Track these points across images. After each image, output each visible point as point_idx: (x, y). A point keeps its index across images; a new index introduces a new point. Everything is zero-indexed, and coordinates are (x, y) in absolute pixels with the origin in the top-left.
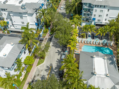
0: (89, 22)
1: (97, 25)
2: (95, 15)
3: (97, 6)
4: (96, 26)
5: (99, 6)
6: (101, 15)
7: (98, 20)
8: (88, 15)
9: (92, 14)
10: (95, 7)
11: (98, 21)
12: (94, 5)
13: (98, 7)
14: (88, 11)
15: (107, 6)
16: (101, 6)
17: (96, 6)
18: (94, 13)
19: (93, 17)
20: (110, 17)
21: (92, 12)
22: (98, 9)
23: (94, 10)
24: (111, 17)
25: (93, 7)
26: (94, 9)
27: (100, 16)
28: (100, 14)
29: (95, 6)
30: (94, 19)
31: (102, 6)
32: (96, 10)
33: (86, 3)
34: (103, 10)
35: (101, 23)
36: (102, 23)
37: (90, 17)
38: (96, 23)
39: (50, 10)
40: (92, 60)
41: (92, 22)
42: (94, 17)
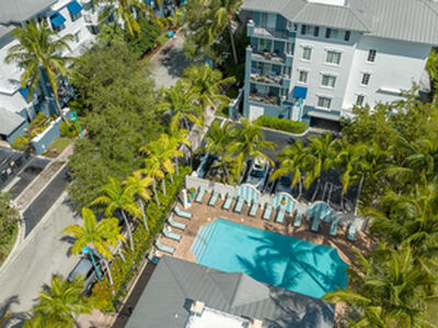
0: (278, 103)
1: (315, 122)
2: (303, 74)
3: (313, 30)
4: (312, 125)
5: (322, 33)
6: (334, 78)
7: (321, 99)
8: (277, 70)
9: (290, 68)
10: (303, 33)
11: (321, 104)
12: (296, 25)
13: (316, 34)
14: (276, 51)
15: (361, 33)
16: (329, 32)
17: (305, 29)
18: (298, 62)
19: (294, 81)
20: (380, 91)
21: (289, 55)
22: (320, 47)
23: (297, 48)
24: (383, 89)
25: (294, 35)
26: (300, 42)
27: (330, 81)
28: (327, 73)
29: (300, 29)
30: (301, 93)
31: (336, 31)
32: (307, 49)
33: (265, 15)
34: (339, 54)
35: (333, 112)
36: (338, 113)
37: (281, 83)
38: (311, 113)
39: (109, 33)
40: (188, 321)
41: (292, 104)
42: (302, 84)
